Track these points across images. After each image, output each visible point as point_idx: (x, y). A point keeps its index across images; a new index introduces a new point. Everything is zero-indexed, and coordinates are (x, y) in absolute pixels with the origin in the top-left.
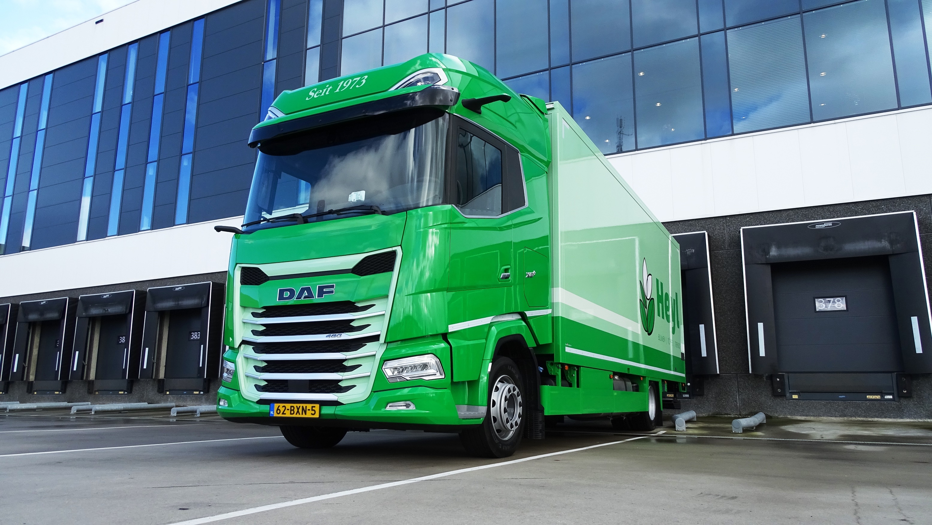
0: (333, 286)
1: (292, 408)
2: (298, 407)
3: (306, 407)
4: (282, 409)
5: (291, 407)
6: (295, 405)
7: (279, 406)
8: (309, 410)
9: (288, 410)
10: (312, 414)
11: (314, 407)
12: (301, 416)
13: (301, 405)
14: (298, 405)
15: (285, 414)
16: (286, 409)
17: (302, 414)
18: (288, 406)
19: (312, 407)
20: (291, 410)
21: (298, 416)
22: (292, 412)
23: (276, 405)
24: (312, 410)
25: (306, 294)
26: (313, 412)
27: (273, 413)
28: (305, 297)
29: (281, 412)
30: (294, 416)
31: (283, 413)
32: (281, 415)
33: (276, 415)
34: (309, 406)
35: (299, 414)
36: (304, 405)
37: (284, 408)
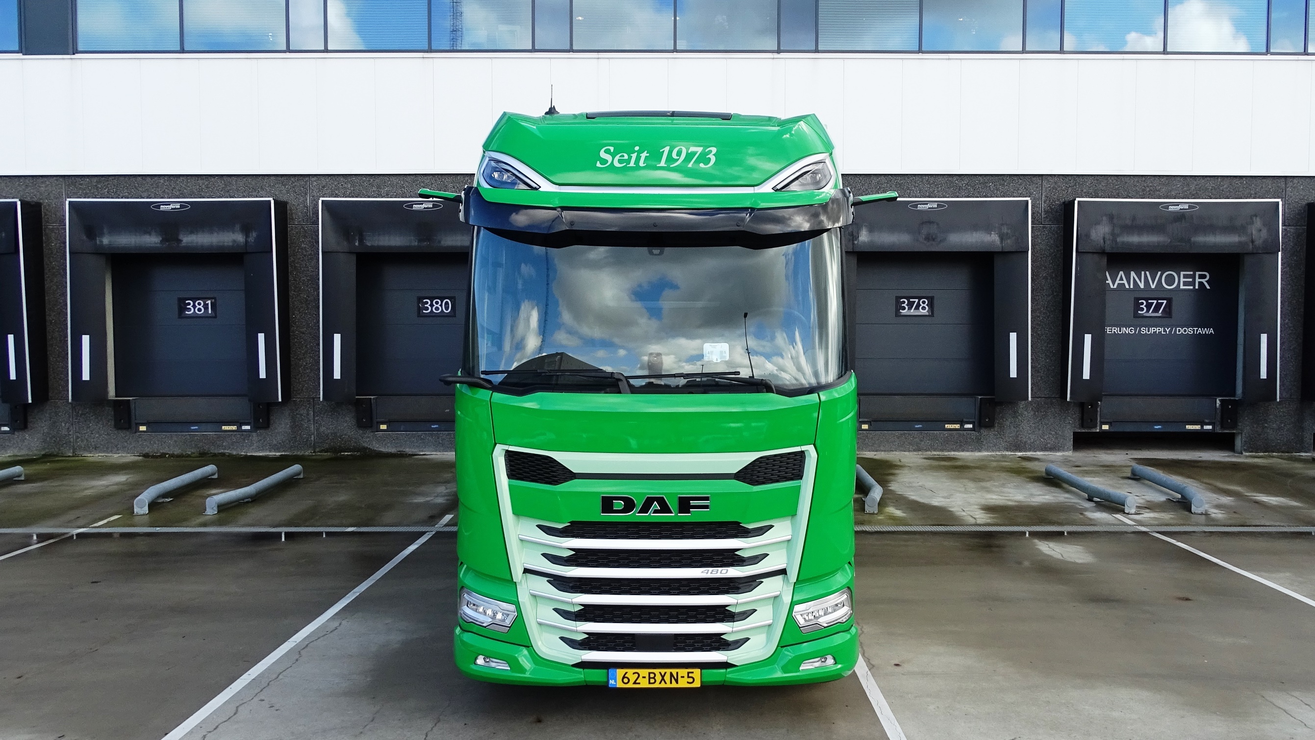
0: (707, 499)
1: (652, 675)
2: (663, 674)
3: (677, 673)
4: (633, 678)
5: (650, 673)
6: (657, 671)
7: (626, 673)
8: (683, 677)
9: (644, 677)
10: (688, 683)
11: (693, 673)
12: (668, 685)
13: (668, 671)
14: (663, 671)
15: (639, 683)
16: (641, 677)
17: (671, 683)
18: (644, 672)
19: (688, 673)
20: (650, 678)
21: (663, 685)
22: (652, 681)
23: (620, 672)
24: (688, 677)
25: (656, 505)
26: (691, 680)
27: (615, 682)
28: (656, 512)
29: (632, 681)
30: (656, 685)
31: (635, 683)
32: (631, 685)
33: (620, 685)
34: (683, 672)
35: (666, 683)
36: (674, 671)
37: (637, 675)
